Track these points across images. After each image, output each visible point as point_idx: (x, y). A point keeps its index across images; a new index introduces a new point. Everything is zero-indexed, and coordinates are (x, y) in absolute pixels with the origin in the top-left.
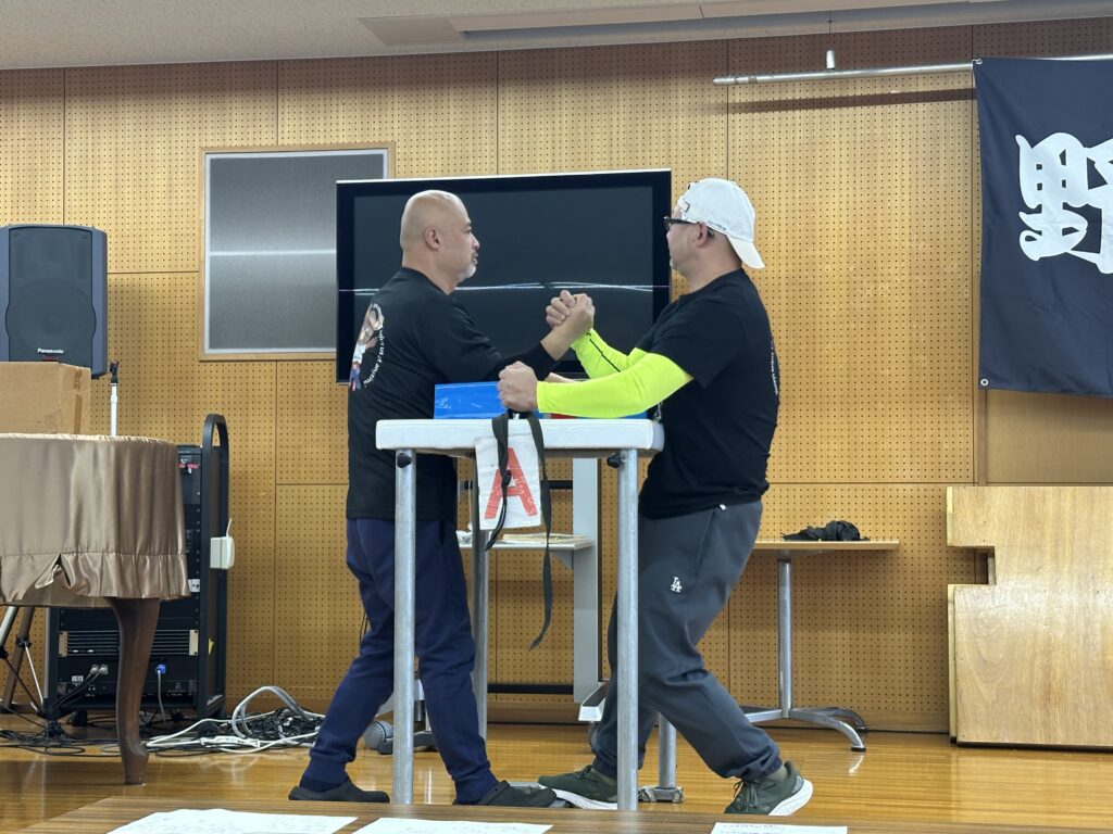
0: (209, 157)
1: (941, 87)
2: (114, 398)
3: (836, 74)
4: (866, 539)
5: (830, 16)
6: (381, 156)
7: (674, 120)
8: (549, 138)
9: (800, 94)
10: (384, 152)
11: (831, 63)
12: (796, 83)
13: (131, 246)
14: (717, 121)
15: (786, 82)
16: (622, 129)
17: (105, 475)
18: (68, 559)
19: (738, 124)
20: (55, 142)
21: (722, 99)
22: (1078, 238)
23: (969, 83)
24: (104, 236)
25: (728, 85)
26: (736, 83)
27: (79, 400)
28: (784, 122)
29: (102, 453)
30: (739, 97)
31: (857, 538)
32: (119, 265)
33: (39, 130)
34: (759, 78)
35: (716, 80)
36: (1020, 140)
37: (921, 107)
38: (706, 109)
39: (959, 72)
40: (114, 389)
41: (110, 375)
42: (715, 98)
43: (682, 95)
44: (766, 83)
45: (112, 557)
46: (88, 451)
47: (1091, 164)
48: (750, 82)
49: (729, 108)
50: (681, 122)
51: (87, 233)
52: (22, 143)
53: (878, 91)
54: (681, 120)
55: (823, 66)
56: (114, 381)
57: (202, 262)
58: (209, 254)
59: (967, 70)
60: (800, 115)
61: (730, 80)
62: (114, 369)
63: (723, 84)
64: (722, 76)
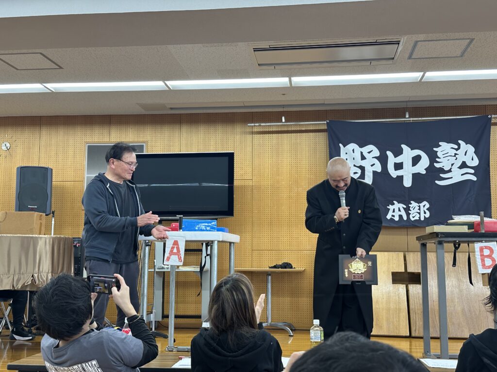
0: (87, 145)
1: (317, 128)
2: (53, 222)
3: (286, 124)
4: (294, 268)
5: (283, 106)
6: (143, 145)
7: (236, 136)
8: (197, 141)
9: (274, 129)
10: (144, 144)
11: (283, 120)
12: (274, 126)
13: (61, 173)
14: (249, 137)
15: (271, 126)
16: (219, 138)
17: (48, 248)
18: (36, 275)
19: (256, 138)
20: (37, 139)
21: (251, 130)
22: (358, 175)
23: (325, 127)
24: (52, 169)
25: (252, 126)
26: (255, 126)
27: (41, 224)
28: (270, 137)
29: (48, 241)
30: (256, 130)
31: (292, 268)
32: (57, 179)
33: (32, 135)
34: (262, 124)
35: (249, 125)
36: (341, 145)
37: (311, 134)
38: (245, 133)
39: (322, 124)
40: (53, 219)
41: (52, 214)
42: (248, 130)
43: (239, 129)
44: (264, 126)
45: (50, 274)
46: (43, 240)
47: (362, 153)
48: (259, 125)
49: (253, 133)
50: (238, 137)
51: (46, 169)
52: (26, 139)
53: (298, 129)
54: (238, 136)
55: (281, 121)
56: (53, 216)
57: (84, 178)
58: (86, 175)
59: (324, 124)
60: (275, 135)
61: (253, 124)
62: (53, 213)
63: (251, 126)
64: (251, 123)
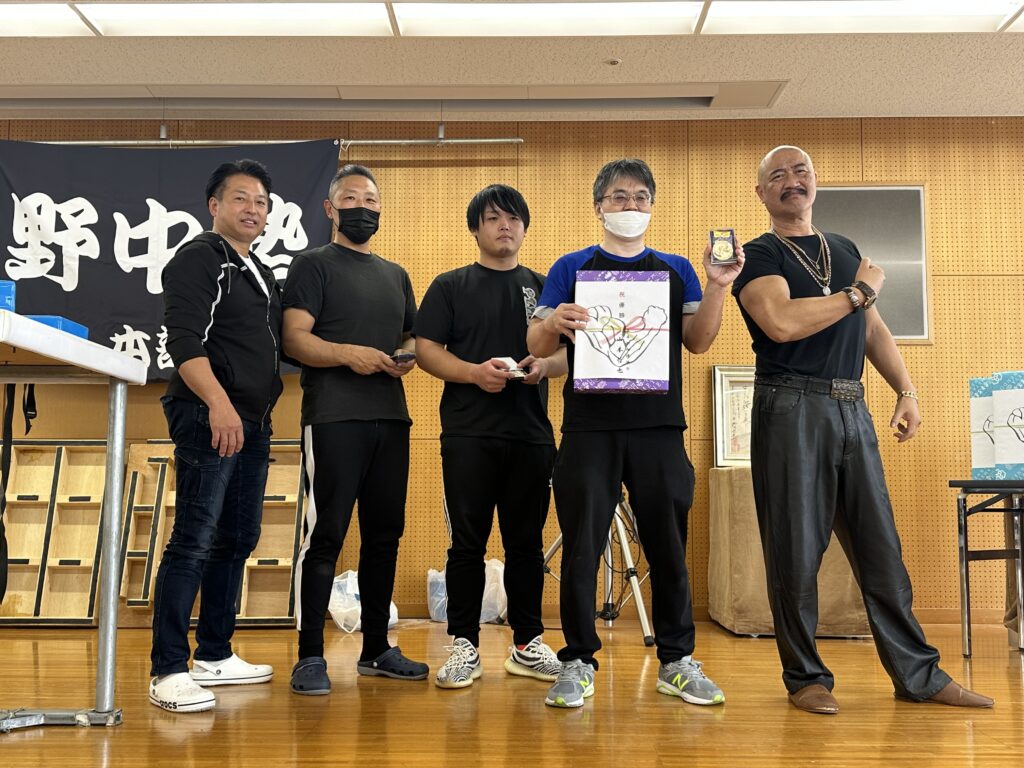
22: (50, 266)
36: (14, 196)
47: (58, 215)
